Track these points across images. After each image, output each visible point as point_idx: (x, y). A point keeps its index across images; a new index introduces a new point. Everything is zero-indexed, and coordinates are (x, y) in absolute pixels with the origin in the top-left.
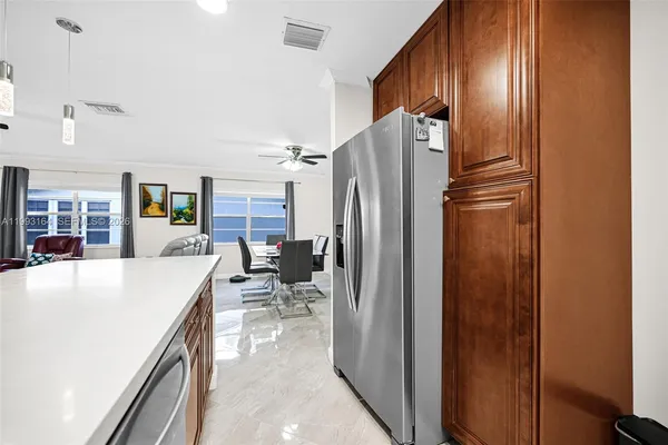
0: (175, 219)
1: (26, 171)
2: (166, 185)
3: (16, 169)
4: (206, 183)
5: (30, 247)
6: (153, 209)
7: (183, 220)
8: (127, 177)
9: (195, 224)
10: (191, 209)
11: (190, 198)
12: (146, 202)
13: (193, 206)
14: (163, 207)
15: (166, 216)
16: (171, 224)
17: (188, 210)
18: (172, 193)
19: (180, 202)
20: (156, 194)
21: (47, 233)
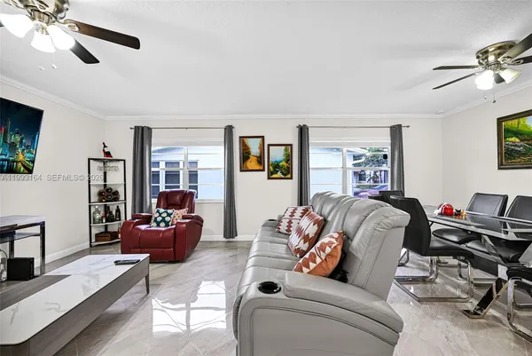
0: (272, 173)
1: (150, 129)
2: (263, 137)
3: (143, 128)
4: (303, 132)
5: (155, 201)
6: (252, 164)
7: (279, 175)
8: (229, 130)
9: (291, 178)
10: (287, 162)
11: (286, 150)
12: (245, 156)
13: (289, 159)
14: (260, 160)
15: (263, 170)
16: (269, 178)
17: (284, 163)
18: (269, 145)
19: (277, 155)
20: (254, 147)
21: (179, 187)
